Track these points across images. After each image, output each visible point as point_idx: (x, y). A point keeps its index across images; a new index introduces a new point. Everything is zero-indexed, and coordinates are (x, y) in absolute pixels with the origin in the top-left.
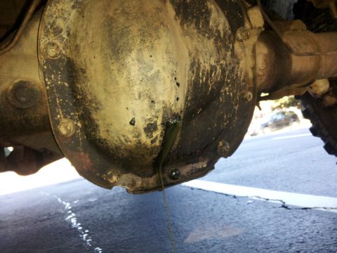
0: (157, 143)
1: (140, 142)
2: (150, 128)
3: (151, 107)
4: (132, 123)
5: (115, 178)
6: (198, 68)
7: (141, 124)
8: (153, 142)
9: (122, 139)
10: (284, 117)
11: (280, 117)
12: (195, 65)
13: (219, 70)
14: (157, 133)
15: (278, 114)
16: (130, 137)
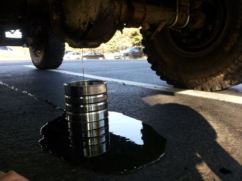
0: (85, 30)
1: (80, 27)
2: (84, 23)
3: (86, 17)
4: (79, 20)
5: (67, 39)
6: (102, 7)
7: (82, 21)
8: (84, 28)
9: (75, 25)
10: (139, 51)
11: (137, 51)
12: (101, 6)
13: (109, 10)
14: (86, 26)
15: (136, 48)
16: (77, 25)
